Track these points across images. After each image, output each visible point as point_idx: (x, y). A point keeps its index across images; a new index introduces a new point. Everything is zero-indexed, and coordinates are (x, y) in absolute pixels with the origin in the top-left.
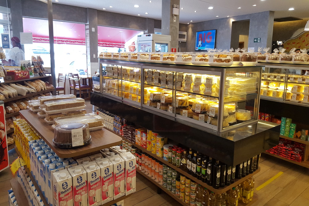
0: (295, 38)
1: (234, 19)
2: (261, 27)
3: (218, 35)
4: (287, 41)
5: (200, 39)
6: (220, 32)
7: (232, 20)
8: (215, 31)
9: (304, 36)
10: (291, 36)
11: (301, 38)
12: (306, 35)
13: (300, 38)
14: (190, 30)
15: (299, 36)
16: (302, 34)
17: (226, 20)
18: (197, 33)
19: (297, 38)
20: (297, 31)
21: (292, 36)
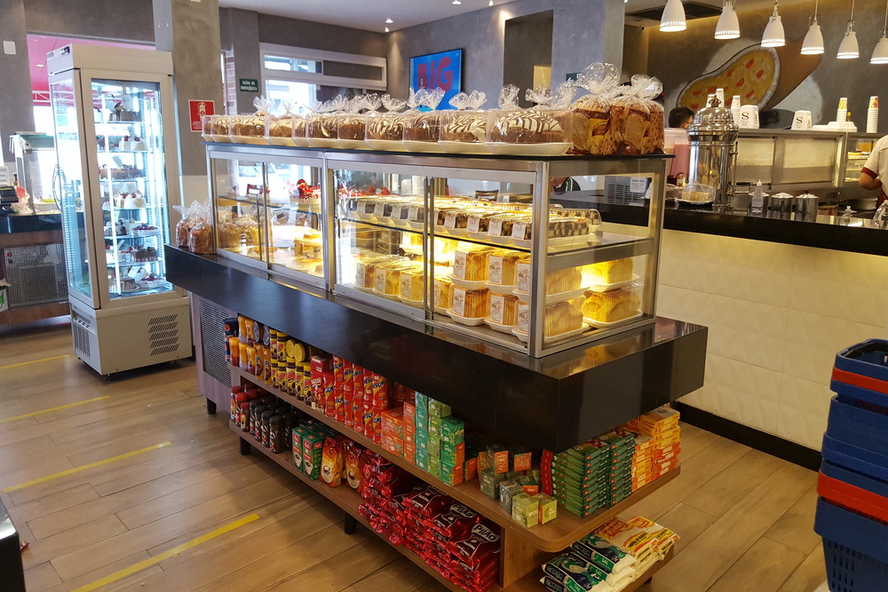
0: (715, 74)
1: (510, 10)
2: (585, 35)
3: (470, 68)
4: (694, 84)
5: (422, 83)
6: (474, 57)
7: (505, 16)
8: (458, 54)
9: (742, 68)
10: (704, 68)
11: (733, 73)
12: (745, 63)
13: (729, 74)
14: (395, 52)
15: (727, 66)
16: (734, 60)
17: (489, 13)
18: (412, 60)
19: (721, 74)
20: (721, 50)
21: (707, 69)
